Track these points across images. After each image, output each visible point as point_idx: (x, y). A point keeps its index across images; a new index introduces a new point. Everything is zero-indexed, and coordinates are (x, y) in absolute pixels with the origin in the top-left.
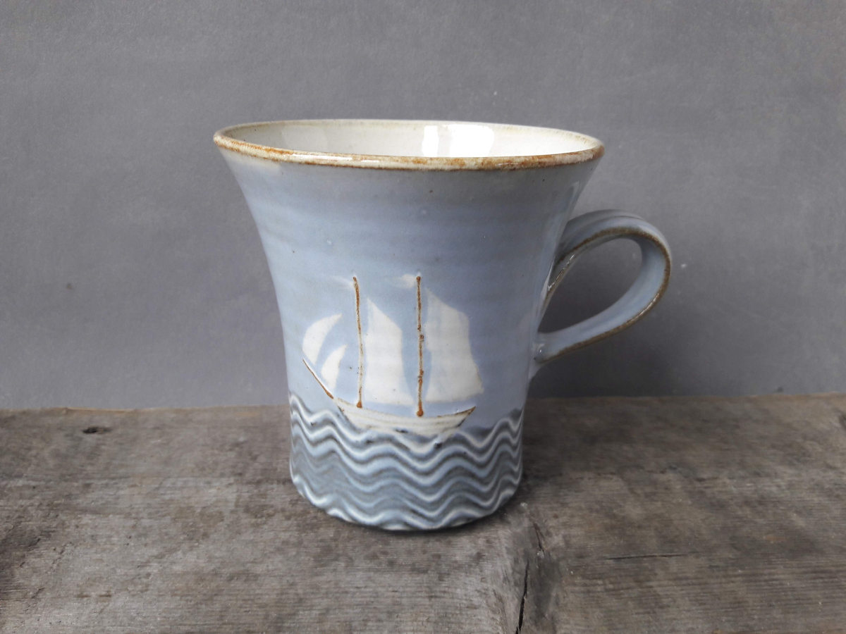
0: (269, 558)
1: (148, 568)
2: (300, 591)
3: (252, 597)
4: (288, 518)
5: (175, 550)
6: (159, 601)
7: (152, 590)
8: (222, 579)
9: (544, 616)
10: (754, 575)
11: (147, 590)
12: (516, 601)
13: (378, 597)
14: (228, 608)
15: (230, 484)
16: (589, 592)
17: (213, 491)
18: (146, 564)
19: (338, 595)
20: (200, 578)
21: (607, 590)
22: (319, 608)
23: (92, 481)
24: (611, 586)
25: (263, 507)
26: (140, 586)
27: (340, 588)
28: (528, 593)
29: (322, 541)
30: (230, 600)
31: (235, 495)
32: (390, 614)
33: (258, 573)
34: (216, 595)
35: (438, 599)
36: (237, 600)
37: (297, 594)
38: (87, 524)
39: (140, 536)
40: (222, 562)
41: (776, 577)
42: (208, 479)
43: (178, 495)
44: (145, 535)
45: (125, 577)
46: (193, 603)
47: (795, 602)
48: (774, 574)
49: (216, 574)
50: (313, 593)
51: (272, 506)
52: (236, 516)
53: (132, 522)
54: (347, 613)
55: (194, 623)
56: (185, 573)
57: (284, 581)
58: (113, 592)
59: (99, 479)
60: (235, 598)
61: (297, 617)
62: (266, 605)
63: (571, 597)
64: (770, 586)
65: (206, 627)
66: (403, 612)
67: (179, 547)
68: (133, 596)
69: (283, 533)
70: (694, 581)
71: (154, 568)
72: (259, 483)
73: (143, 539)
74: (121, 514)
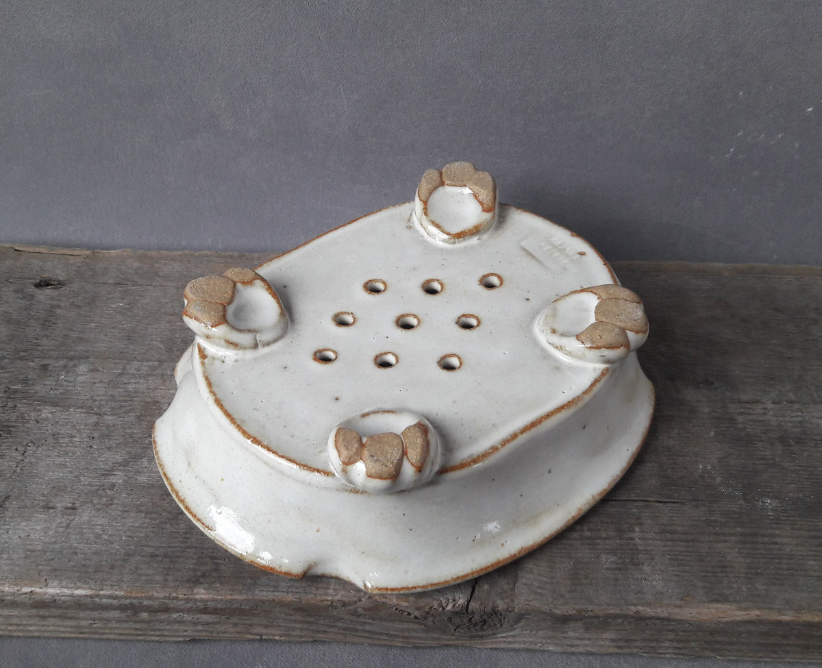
1: (112, 477)
6: (124, 518)
7: (117, 504)
11: (111, 505)
18: (111, 472)
23: (49, 362)
26: (105, 499)
38: (47, 419)
39: (103, 436)
43: (142, 385)
44: (108, 436)
45: (89, 487)
46: (157, 522)
53: (94, 419)
55: (158, 544)
58: (78, 504)
59: (57, 358)
64: (766, 550)
65: (170, 550)
67: (144, 452)
70: (682, 536)
71: (118, 478)
73: (106, 441)
74: (82, 408)
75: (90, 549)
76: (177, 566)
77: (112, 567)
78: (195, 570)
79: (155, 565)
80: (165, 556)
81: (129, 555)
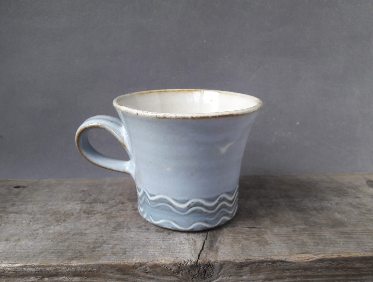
0: (92, 228)
2: (105, 239)
3: (83, 241)
4: (103, 215)
5: (51, 225)
6: (41, 242)
7: (39, 238)
8: (70, 235)
9: (214, 247)
10: (313, 234)
11: (36, 238)
12: (202, 242)
13: (139, 240)
14: (72, 244)
15: (78, 204)
16: (235, 238)
17: (70, 206)
18: (37, 230)
19: (121, 240)
20: (61, 234)
21: (243, 238)
22: (113, 244)
23: (15, 203)
24: (246, 237)
25: (92, 211)
26: (33, 237)
27: (123, 237)
28: (207, 239)
29: (117, 222)
30: (73, 242)
31: (80, 207)
32: (144, 246)
33: (87, 233)
34: (67, 240)
35: (167, 241)
36: (76, 242)
37: (103, 240)
38: (12, 217)
40: (71, 229)
41: (323, 234)
42: (68, 202)
43: (54, 207)
45: (27, 234)
46: (56, 242)
47: (329, 243)
48: (322, 233)
49: (68, 233)
50: (110, 239)
51: (96, 211)
52: (79, 214)
53: (32, 216)
54: (124, 246)
56: (54, 233)
57: (98, 235)
58: (21, 239)
59: (19, 202)
61: (102, 247)
62: (89, 243)
63: (227, 240)
64: (319, 237)
65: (61, 250)
66: (150, 245)
68: (30, 240)
69: (100, 220)
70: (285, 236)
71: (40, 231)
72: (91, 203)
73: (37, 222)
74: (27, 214)
75: (24, 251)
76: (64, 255)
77: (34, 256)
78: (72, 256)
79: (54, 255)
80: (58, 252)
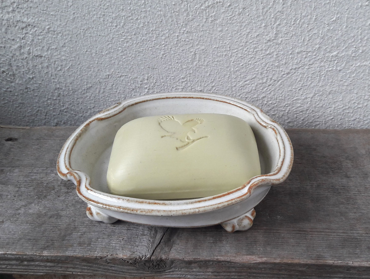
1: (19, 211)
2: (76, 224)
3: (57, 226)
7: (20, 220)
8: (47, 217)
9: (170, 241)
11: (17, 220)
12: (162, 234)
13: (106, 228)
14: (47, 230)
18: (19, 209)
22: (81, 232)
23: (4, 168)
26: (15, 219)
30: (48, 226)
32: (109, 236)
33: (62, 215)
34: (43, 224)
39: (19, 195)
40: (49, 209)
44: (21, 195)
46: (33, 227)
48: (279, 230)
50: (81, 225)
52: (60, 188)
53: (17, 189)
55: (32, 235)
58: (5, 220)
59: (8, 167)
60: (50, 225)
61: (72, 235)
65: (36, 237)
66: (114, 235)
67: (34, 201)
68: (12, 222)
71: (22, 211)
73: (20, 197)
74: (13, 185)
75: (6, 237)
76: (38, 243)
77: (13, 243)
78: (44, 245)
79: (29, 243)
80: (34, 239)
81: (20, 239)
